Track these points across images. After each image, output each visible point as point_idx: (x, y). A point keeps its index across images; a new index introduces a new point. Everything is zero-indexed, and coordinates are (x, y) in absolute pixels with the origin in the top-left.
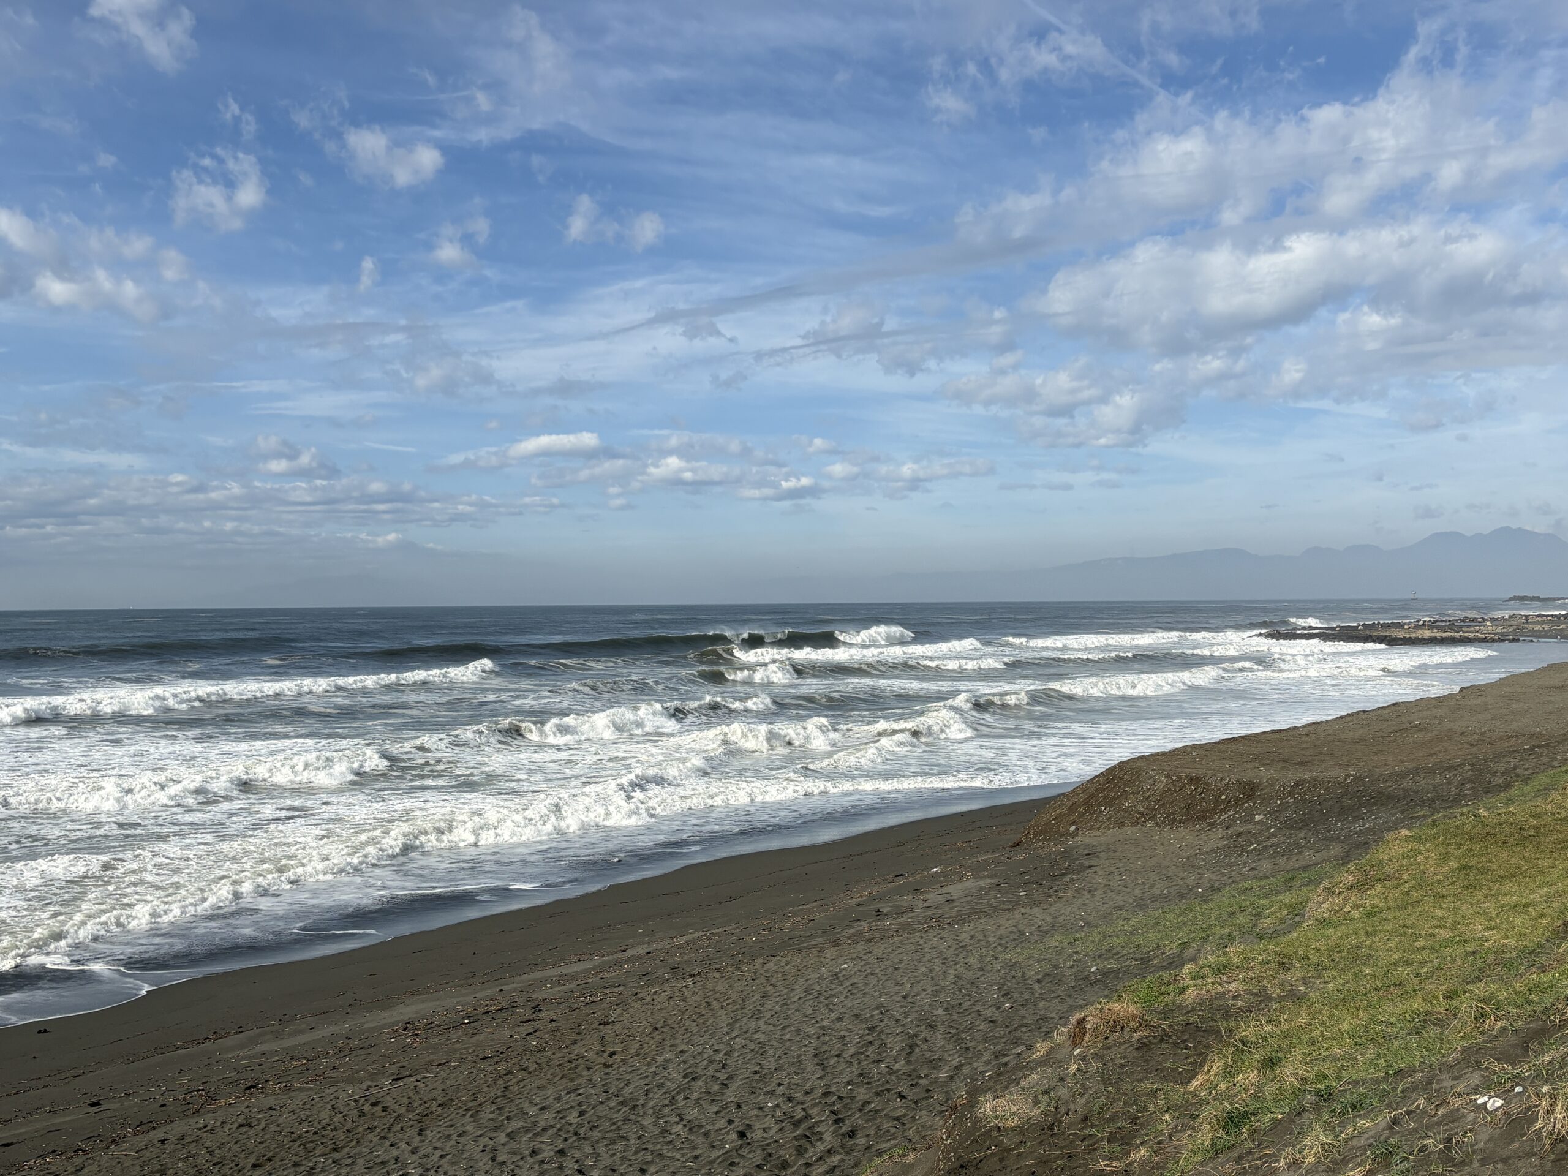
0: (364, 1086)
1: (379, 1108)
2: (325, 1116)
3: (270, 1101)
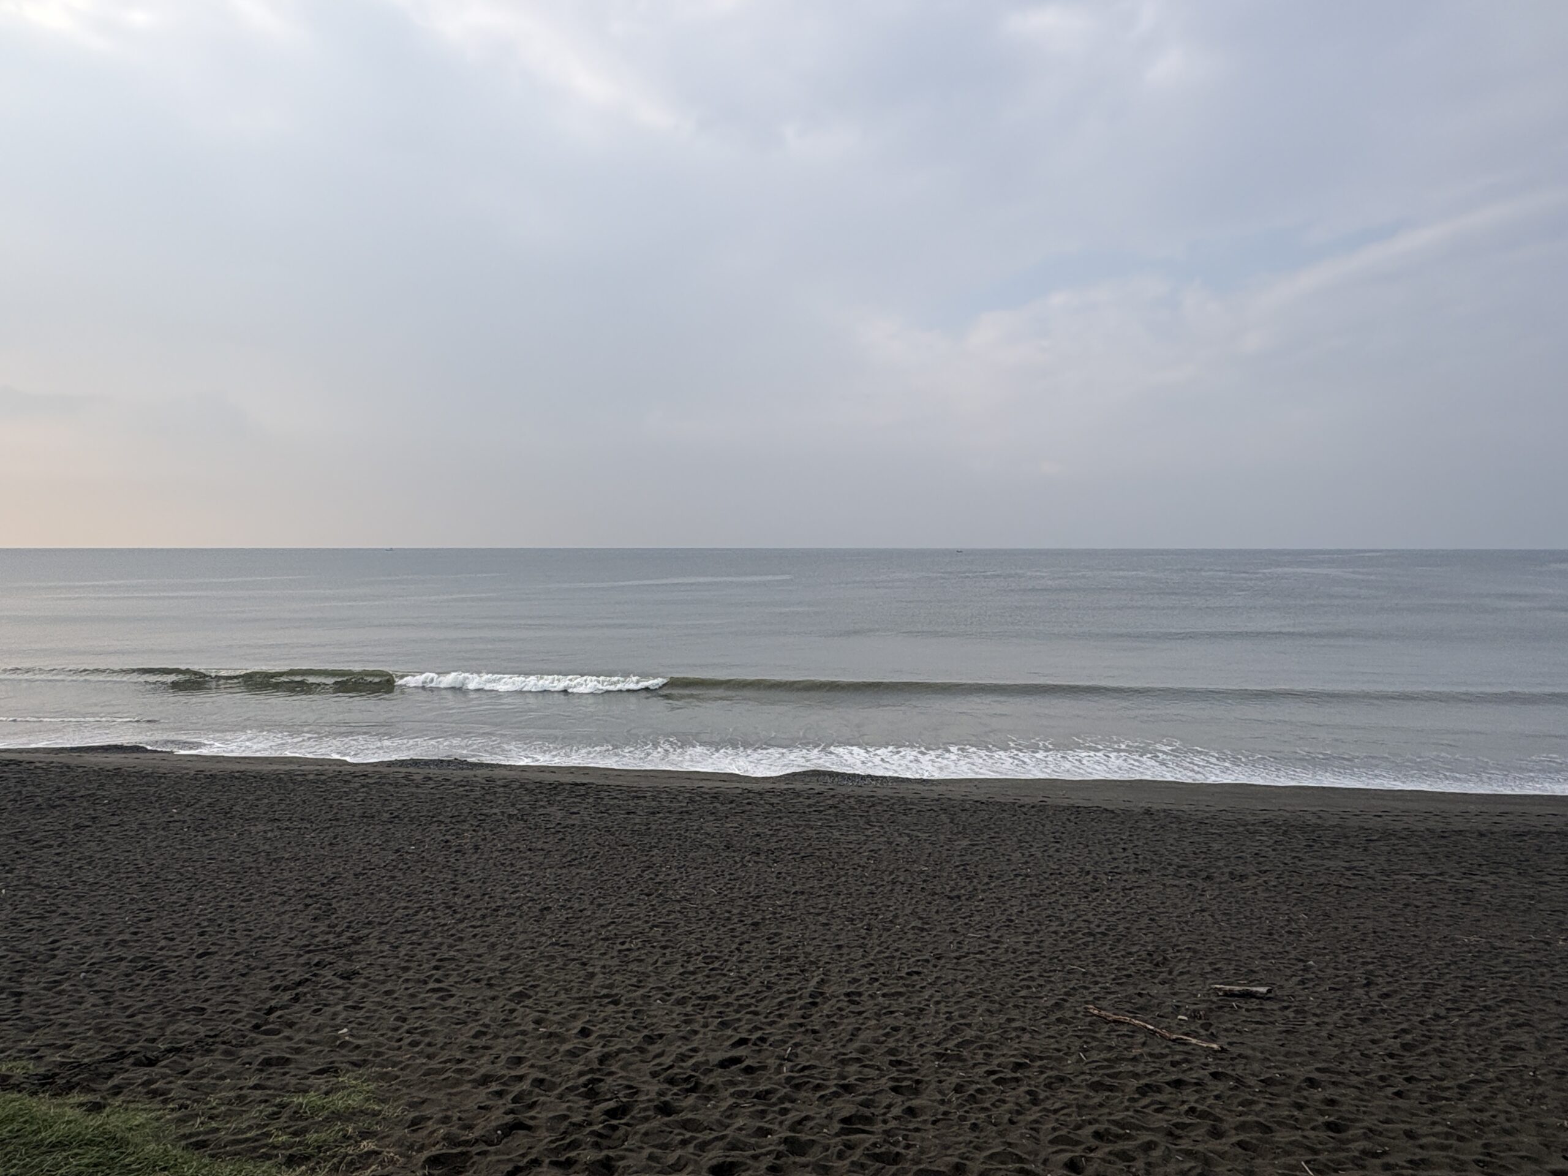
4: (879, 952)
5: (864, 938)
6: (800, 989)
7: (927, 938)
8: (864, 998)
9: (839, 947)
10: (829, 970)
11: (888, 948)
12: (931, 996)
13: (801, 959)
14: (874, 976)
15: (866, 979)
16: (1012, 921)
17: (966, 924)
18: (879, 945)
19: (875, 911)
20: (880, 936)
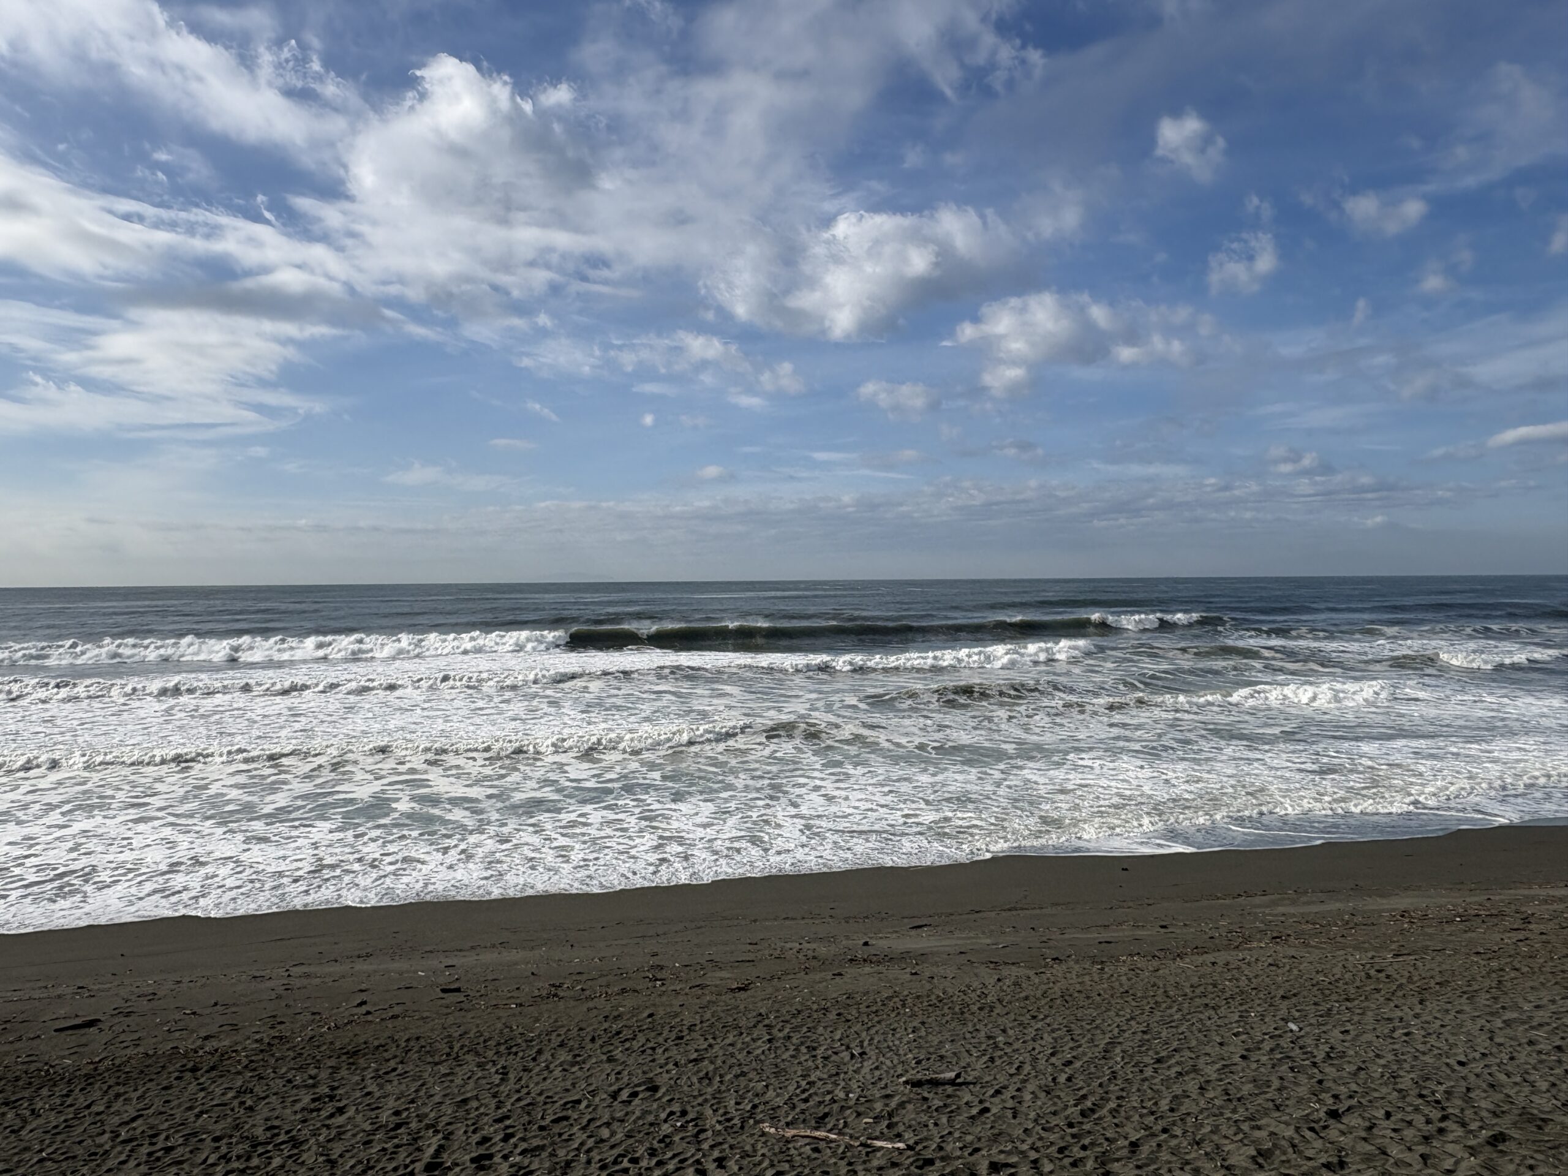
0: (1370, 954)
1: (1382, 975)
2: (1338, 971)
3: (1292, 952)
4: (519, 1100)
5: (498, 1085)
6: (412, 1162)
7: (579, 1074)
8: (497, 1159)
9: (465, 1101)
10: (451, 1133)
11: (528, 1093)
12: (582, 1144)
13: (414, 1125)
14: (510, 1131)
15: (500, 1136)
16: (681, 1038)
17: (627, 1049)
18: (518, 1091)
19: (514, 1050)
20: (520, 1079)
